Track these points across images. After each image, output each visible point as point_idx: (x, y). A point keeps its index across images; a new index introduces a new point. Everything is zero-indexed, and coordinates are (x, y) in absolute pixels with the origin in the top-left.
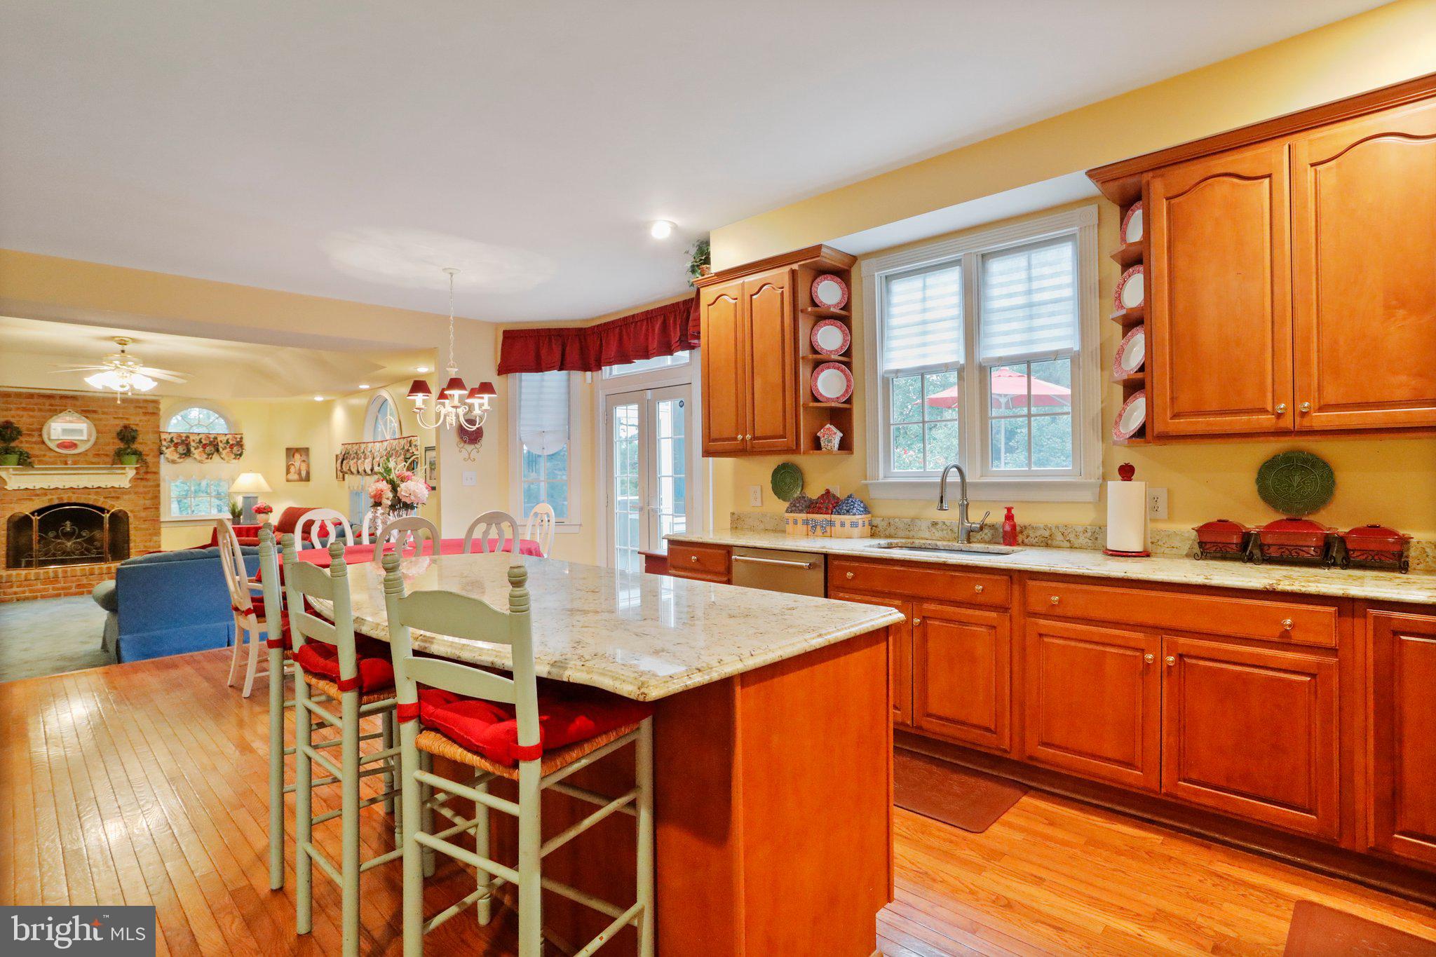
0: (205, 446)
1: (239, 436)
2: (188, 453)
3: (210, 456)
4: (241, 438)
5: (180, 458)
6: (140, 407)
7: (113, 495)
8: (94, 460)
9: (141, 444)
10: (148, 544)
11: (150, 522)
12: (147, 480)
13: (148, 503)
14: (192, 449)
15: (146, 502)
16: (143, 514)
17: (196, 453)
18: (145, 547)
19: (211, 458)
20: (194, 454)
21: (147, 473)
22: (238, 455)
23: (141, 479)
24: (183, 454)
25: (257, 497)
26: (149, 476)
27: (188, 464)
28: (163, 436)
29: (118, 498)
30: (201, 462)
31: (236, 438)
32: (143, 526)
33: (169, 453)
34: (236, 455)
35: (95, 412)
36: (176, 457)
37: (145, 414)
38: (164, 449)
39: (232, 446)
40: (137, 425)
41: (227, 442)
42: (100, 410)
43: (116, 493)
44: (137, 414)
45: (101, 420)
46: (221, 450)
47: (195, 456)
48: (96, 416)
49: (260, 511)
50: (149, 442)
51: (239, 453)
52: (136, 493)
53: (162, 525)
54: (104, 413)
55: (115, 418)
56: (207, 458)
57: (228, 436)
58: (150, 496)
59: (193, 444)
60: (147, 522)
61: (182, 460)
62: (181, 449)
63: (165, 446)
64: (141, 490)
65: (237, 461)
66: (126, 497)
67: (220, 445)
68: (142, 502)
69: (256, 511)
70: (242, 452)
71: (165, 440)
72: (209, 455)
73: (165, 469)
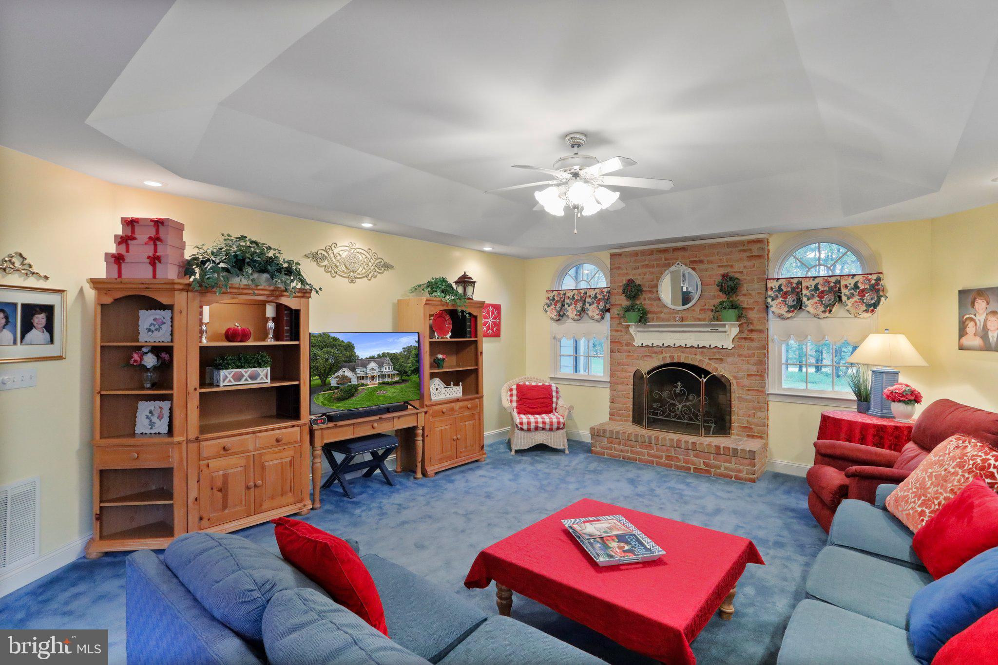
0: (821, 295)
1: (875, 277)
2: (799, 305)
3: (829, 308)
4: (879, 280)
5: (788, 312)
6: (744, 251)
7: (717, 356)
8: (701, 316)
9: (744, 295)
10: (750, 419)
11: (754, 393)
12: (751, 340)
13: (753, 369)
14: (805, 299)
15: (750, 366)
16: (746, 382)
17: (810, 305)
18: (748, 422)
19: (830, 311)
20: (806, 306)
21: (752, 331)
22: (870, 305)
23: (745, 338)
24: (792, 307)
25: (897, 373)
26: (754, 335)
27: (800, 321)
28: (770, 284)
29: (721, 360)
30: (816, 316)
31: (870, 280)
32: (748, 397)
33: (777, 307)
34: (868, 305)
35: (701, 262)
36: (783, 310)
37: (750, 258)
38: (769, 300)
39: (862, 293)
40: (741, 272)
41: (856, 286)
42: (706, 260)
43: (719, 354)
44: (741, 259)
45: (706, 270)
46: (844, 298)
47: (808, 309)
48: (701, 266)
49: (895, 397)
50: (753, 293)
51: (872, 302)
52: (740, 355)
53: (771, 398)
54: (710, 262)
55: (719, 266)
56: (824, 312)
57: (856, 278)
58: (753, 360)
59: (805, 292)
60: (749, 393)
61: (790, 315)
62: (790, 300)
63: (770, 297)
64: (745, 352)
65: (869, 314)
66: (729, 360)
67: (844, 291)
68: (745, 367)
69: (888, 397)
70: (879, 301)
71: (772, 288)
72: (826, 306)
73: (775, 327)
